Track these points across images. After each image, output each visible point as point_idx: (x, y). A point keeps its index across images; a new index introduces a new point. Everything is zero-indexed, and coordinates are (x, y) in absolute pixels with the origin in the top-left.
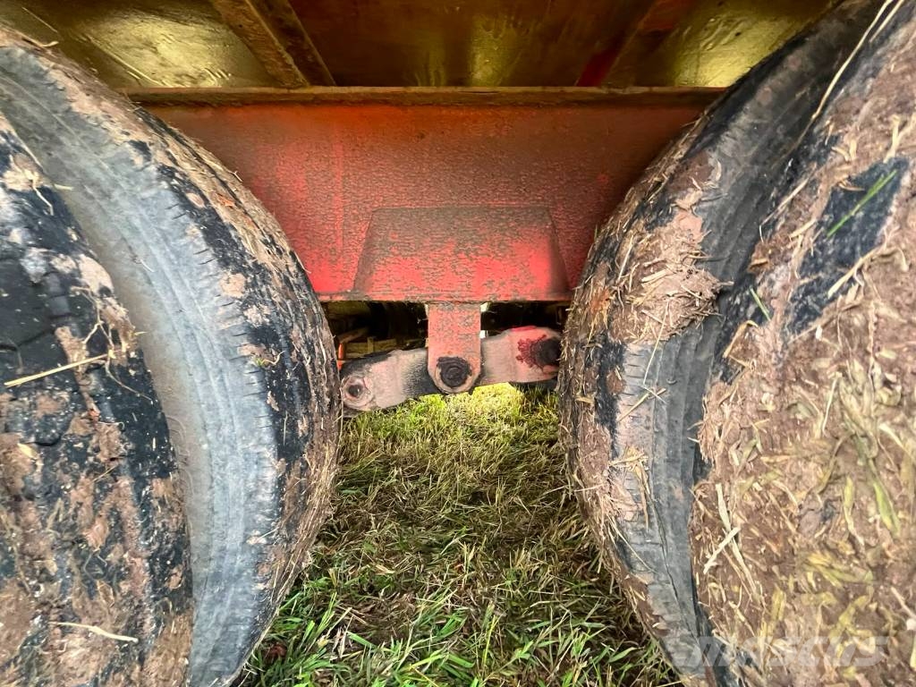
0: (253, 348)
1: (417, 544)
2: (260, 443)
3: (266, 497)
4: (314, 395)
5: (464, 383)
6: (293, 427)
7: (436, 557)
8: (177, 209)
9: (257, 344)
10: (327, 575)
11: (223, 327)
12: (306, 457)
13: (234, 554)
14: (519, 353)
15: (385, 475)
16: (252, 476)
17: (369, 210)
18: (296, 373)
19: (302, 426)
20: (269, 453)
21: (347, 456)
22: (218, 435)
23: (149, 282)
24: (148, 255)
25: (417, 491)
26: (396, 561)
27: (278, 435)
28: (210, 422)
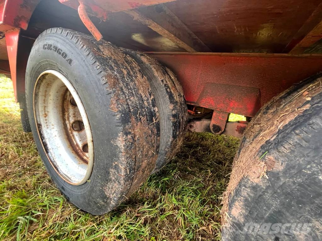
0: (173, 118)
1: (199, 167)
2: (170, 134)
3: (169, 143)
4: (181, 127)
5: (218, 132)
6: (176, 133)
7: (202, 172)
8: (166, 93)
9: (173, 117)
10: (177, 164)
11: (169, 114)
12: (177, 139)
13: (163, 150)
14: (237, 129)
15: (196, 147)
16: (168, 139)
17: (205, 83)
18: (179, 123)
19: (178, 133)
20: (171, 136)
21: (188, 139)
22: (164, 131)
23: (160, 105)
24: (160, 100)
25: (204, 155)
26: (193, 168)
27: (173, 134)
28: (164, 129)
